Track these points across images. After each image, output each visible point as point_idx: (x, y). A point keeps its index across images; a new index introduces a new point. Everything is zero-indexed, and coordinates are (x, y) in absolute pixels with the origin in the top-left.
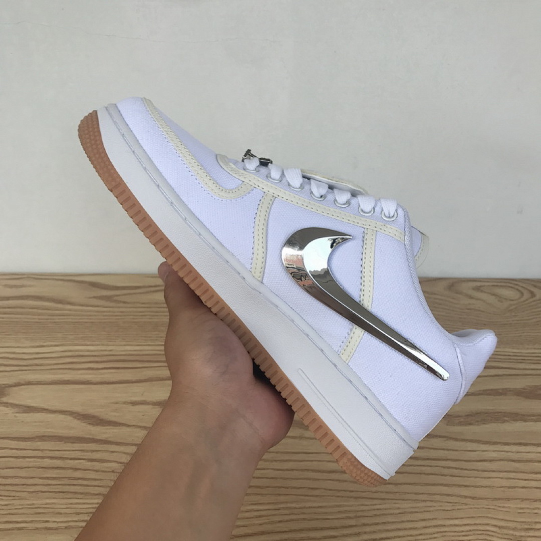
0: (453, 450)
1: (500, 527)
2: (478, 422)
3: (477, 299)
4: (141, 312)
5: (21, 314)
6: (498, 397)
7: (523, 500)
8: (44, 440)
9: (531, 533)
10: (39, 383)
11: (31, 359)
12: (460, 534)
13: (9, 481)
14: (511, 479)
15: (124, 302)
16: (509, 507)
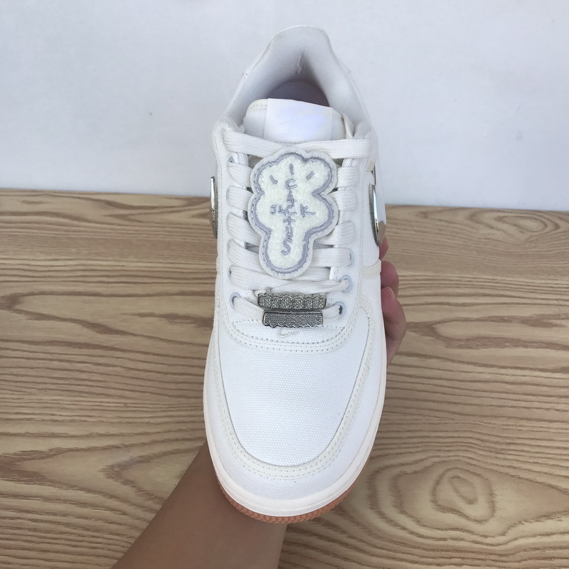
0: (448, 371)
1: (482, 441)
2: (478, 345)
3: (498, 229)
4: (155, 231)
5: (38, 229)
6: (502, 324)
7: (510, 418)
8: (54, 345)
9: (512, 447)
10: (52, 293)
11: (45, 271)
12: (442, 445)
13: (20, 379)
14: (502, 399)
15: (139, 221)
16: (495, 424)
